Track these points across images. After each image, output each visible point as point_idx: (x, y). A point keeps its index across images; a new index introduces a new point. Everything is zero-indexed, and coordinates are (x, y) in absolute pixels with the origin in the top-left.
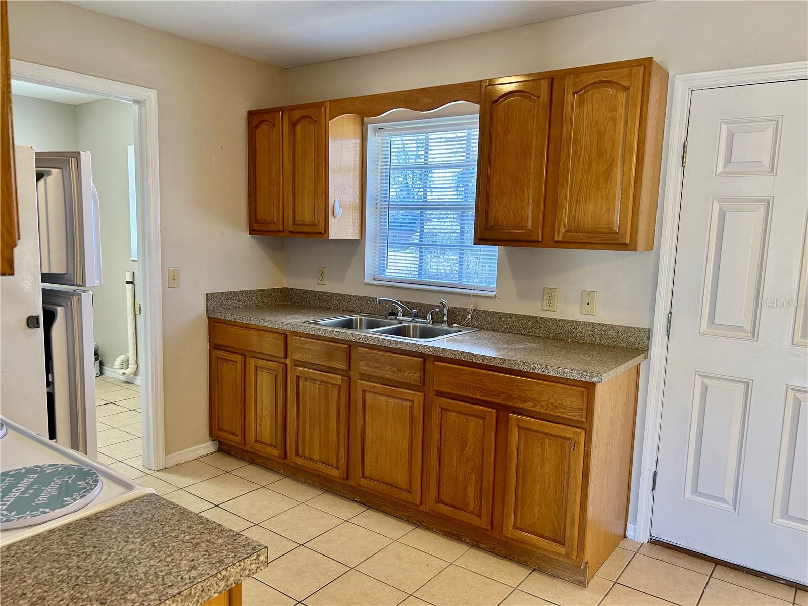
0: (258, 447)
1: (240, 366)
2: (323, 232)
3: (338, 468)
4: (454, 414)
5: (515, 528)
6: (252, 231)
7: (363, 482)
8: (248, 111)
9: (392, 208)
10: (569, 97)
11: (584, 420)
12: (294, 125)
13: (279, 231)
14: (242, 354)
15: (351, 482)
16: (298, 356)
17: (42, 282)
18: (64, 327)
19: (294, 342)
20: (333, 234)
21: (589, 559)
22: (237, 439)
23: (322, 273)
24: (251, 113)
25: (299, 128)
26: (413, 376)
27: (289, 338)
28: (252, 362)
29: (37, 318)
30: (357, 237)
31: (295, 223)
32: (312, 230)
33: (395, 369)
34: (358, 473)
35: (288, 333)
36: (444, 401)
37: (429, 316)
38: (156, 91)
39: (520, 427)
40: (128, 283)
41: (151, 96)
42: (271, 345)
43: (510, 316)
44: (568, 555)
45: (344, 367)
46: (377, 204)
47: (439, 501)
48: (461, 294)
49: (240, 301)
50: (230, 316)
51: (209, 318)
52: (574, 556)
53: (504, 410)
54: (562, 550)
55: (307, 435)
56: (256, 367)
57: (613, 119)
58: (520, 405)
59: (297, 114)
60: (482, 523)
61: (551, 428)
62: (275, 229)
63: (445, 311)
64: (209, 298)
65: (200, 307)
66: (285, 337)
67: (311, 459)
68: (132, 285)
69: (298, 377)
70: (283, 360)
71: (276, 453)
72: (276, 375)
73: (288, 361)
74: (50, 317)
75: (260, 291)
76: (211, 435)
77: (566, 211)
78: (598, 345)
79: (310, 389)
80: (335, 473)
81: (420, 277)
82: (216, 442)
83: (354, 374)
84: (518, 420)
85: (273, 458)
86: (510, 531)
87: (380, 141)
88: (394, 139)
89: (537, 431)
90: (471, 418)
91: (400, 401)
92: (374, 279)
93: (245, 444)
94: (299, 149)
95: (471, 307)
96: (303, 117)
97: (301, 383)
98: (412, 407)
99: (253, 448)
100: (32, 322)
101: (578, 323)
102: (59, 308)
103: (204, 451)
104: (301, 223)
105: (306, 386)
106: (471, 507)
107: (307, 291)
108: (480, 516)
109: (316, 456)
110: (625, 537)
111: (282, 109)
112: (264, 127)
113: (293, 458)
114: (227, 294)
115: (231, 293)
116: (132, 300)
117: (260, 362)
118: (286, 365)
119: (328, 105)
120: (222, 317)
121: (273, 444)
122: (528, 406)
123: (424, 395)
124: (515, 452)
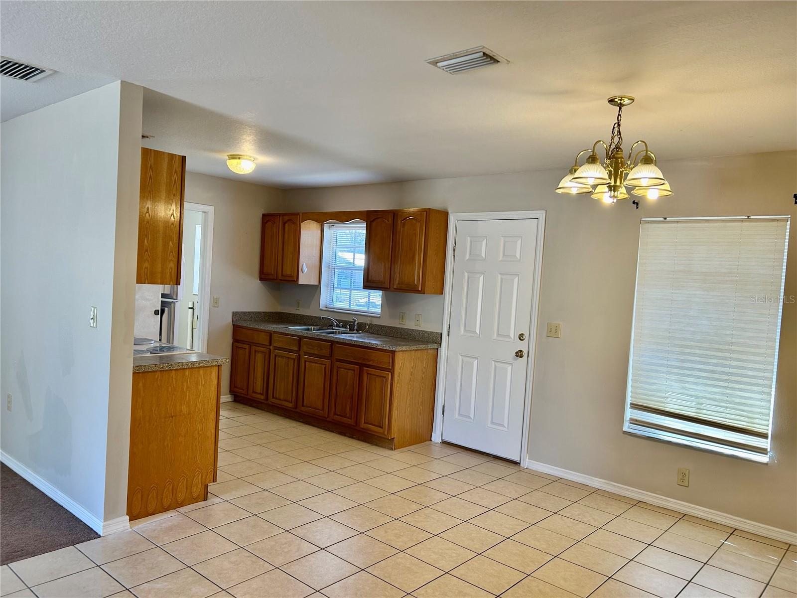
0: (254, 395)
1: (247, 350)
2: (296, 280)
3: (291, 403)
4: (342, 369)
5: (365, 423)
6: (261, 279)
7: (303, 408)
8: (263, 214)
9: (337, 268)
10: (399, 222)
11: (390, 368)
12: (284, 224)
13: (274, 279)
14: (248, 344)
15: (298, 410)
16: (276, 344)
17: (162, 298)
18: (167, 316)
19: (275, 337)
20: (302, 281)
21: (396, 436)
22: (243, 392)
23: (298, 303)
24: (264, 215)
25: (287, 225)
26: (326, 352)
27: (272, 335)
28: (253, 348)
29: (158, 311)
30: (316, 283)
31: (282, 275)
32: (291, 279)
33: (319, 349)
34: (301, 404)
35: (272, 332)
36: (338, 364)
37: (348, 327)
38: (213, 207)
39: (368, 374)
40: (190, 308)
41: (211, 209)
42: (263, 339)
43: (386, 327)
44: (384, 432)
45: (297, 349)
46: (329, 266)
47: (335, 414)
48: (361, 315)
49: (251, 317)
50: (244, 324)
51: (234, 325)
52: (386, 433)
53: (362, 366)
54: (381, 430)
55: (278, 387)
56: (255, 351)
57: (415, 234)
58: (367, 363)
59: (286, 218)
60: (351, 422)
61: (379, 372)
62: (272, 278)
63: (356, 324)
64: (235, 314)
65: (229, 319)
66: (270, 334)
67: (280, 400)
68: (192, 310)
69: (276, 355)
70: (269, 347)
71: (262, 397)
72: (265, 356)
73: (271, 347)
74: (163, 311)
75: (264, 312)
76: (230, 392)
77: (397, 275)
78: (421, 341)
79: (281, 362)
80: (290, 405)
81: (350, 307)
82: (233, 396)
83: (302, 353)
84: (367, 370)
85: (261, 401)
86: (363, 425)
87: (332, 232)
88: (339, 231)
89: (374, 375)
90: (349, 371)
91: (320, 365)
92: (326, 308)
93: (248, 394)
94: (286, 236)
95: (368, 322)
96: (288, 220)
97: (277, 358)
98: (325, 368)
99: (252, 397)
100: (156, 312)
101: (413, 330)
102: (166, 308)
103: (226, 399)
104: (285, 275)
105: (279, 360)
106: (348, 415)
107: (290, 314)
108: (351, 419)
109: (282, 397)
110: (431, 440)
111: (279, 215)
112: (270, 224)
113: (271, 400)
114: (245, 313)
115: (247, 312)
116: (191, 319)
117: (258, 348)
118: (270, 349)
119: (301, 215)
120: (240, 325)
121: (262, 392)
122: (371, 363)
123: (331, 362)
124: (365, 386)
